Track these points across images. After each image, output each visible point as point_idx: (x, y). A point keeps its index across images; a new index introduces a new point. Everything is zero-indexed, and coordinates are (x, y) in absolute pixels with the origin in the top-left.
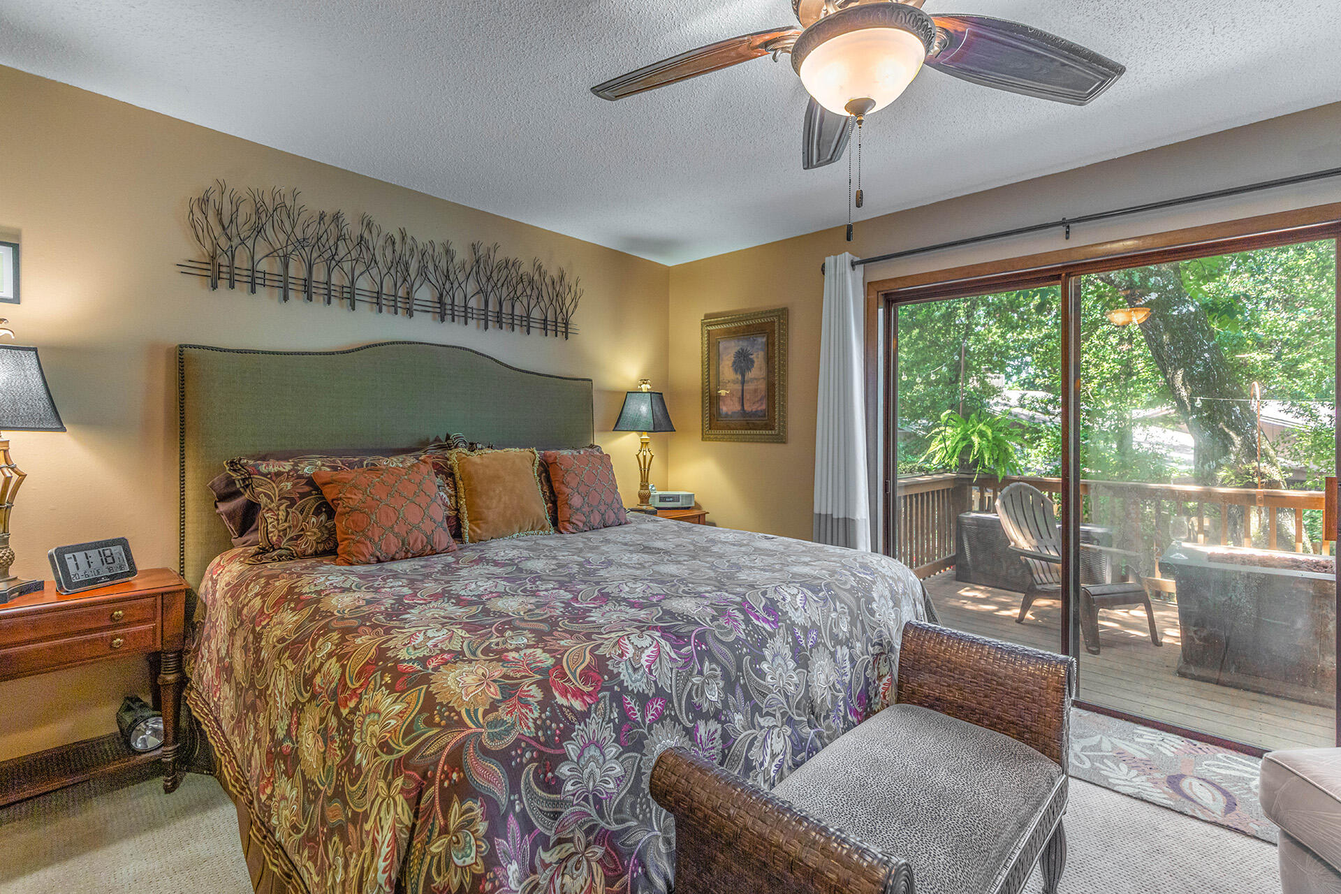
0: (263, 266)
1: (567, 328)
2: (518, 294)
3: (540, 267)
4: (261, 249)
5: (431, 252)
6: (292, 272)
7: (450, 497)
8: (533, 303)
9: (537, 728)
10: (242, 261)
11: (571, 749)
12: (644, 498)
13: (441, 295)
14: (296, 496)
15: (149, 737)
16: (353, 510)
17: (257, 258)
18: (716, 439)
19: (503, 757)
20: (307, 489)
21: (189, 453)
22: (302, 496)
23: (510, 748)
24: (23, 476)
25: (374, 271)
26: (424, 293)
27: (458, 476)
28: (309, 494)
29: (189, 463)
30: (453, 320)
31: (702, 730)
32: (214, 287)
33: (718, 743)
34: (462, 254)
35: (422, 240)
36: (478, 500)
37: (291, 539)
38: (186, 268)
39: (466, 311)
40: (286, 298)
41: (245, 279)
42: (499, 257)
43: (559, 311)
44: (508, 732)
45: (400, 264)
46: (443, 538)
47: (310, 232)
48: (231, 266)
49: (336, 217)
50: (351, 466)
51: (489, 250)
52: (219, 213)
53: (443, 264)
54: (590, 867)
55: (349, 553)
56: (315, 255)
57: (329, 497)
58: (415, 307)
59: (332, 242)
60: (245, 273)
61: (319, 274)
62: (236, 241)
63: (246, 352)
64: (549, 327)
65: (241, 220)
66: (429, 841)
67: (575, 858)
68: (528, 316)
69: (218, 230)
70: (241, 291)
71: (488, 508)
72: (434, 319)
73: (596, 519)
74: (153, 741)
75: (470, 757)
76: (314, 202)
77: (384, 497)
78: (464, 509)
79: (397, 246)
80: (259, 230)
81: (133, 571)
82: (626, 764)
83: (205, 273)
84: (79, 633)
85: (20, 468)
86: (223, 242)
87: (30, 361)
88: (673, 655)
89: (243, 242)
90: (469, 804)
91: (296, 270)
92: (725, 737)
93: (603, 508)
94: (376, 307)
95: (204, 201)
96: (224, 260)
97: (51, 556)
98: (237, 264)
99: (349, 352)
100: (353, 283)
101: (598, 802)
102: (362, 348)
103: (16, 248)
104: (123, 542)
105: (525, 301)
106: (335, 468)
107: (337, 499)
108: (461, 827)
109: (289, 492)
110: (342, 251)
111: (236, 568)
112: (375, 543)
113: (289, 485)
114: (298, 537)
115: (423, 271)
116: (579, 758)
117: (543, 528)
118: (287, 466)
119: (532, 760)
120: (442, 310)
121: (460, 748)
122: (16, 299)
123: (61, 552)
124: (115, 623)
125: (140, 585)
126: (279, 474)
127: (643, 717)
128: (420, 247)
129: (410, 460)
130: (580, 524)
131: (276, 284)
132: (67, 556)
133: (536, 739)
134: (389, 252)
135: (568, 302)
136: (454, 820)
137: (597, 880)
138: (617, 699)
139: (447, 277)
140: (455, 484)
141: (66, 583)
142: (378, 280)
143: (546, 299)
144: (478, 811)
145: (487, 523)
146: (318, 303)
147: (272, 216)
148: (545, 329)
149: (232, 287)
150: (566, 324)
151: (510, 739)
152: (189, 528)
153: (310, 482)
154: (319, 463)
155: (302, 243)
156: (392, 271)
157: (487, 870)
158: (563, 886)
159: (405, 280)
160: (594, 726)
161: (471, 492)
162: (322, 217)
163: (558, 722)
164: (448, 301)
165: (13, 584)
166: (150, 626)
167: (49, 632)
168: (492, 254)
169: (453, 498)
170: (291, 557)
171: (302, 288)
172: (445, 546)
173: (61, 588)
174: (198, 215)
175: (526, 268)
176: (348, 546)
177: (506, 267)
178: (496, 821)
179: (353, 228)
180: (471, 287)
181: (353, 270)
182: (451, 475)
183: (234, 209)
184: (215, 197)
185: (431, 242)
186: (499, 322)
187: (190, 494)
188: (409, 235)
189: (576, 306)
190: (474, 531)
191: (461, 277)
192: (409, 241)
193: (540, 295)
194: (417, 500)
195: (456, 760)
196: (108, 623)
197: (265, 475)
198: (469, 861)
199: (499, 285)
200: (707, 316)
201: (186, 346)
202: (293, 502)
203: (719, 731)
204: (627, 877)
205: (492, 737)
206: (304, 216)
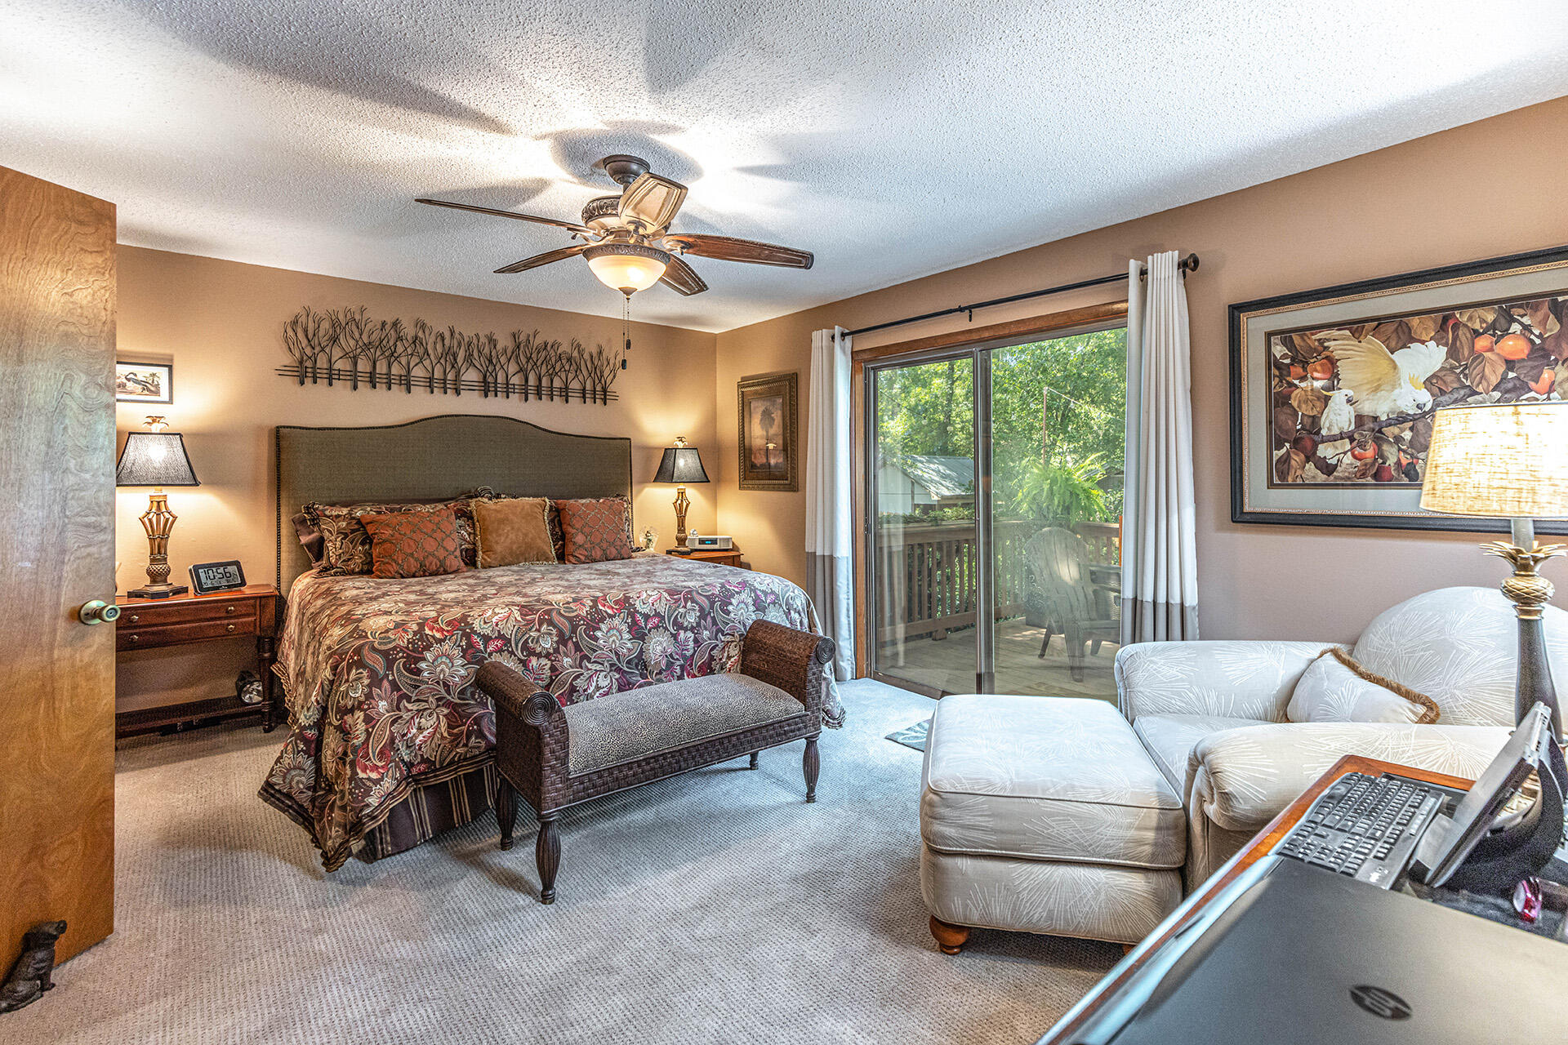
0: (338, 365)
1: (605, 395)
2: (557, 370)
3: (579, 346)
4: (337, 353)
5: (476, 343)
6: (360, 368)
7: (469, 534)
8: (571, 376)
9: (409, 643)
10: (322, 362)
11: (429, 656)
12: (681, 541)
13: (485, 377)
14: (348, 531)
15: (253, 696)
16: (385, 541)
17: (333, 361)
18: (753, 489)
19: (385, 654)
20: (356, 527)
21: (283, 502)
22: (353, 531)
23: (390, 649)
24: (175, 518)
25: (427, 363)
26: (471, 375)
27: (475, 518)
28: (358, 530)
29: (283, 510)
30: (496, 396)
31: (534, 662)
32: (302, 383)
33: (548, 673)
34: (504, 342)
35: (468, 333)
36: (489, 537)
37: (344, 561)
38: (282, 372)
39: (507, 387)
40: (355, 388)
41: (325, 376)
42: (539, 341)
43: (597, 381)
44: (390, 643)
45: (449, 355)
46: (456, 562)
47: (373, 337)
48: (314, 367)
49: (395, 324)
50: (392, 511)
51: (529, 336)
52: (306, 331)
53: (487, 351)
54: (438, 717)
55: (381, 571)
56: (378, 353)
57: (370, 533)
58: (462, 387)
59: (391, 343)
60: (325, 371)
61: (382, 368)
62: (318, 349)
63: (324, 429)
64: (587, 396)
65: (321, 333)
66: (340, 685)
67: (429, 711)
68: (567, 388)
69: (304, 342)
70: (322, 384)
71: (497, 543)
72: (480, 396)
73: (598, 553)
74: (256, 699)
75: (366, 651)
76: (377, 314)
77: (408, 533)
78: (479, 544)
79: (447, 342)
80: (334, 340)
81: (243, 583)
82: (469, 670)
83: (296, 374)
84: (208, 620)
85: (173, 513)
86: (308, 351)
87: (176, 441)
88: (519, 618)
89: (323, 350)
90: (361, 670)
91: (363, 366)
92: (553, 669)
93: (604, 545)
94: (428, 389)
95: (295, 323)
96: (309, 364)
97: (190, 570)
98: (318, 366)
99: (404, 425)
100: (409, 372)
101: (446, 685)
102: (416, 422)
103: (170, 367)
104: (237, 564)
105: (563, 376)
106: (379, 513)
107: (375, 534)
108: (355, 680)
109: (344, 529)
110: (400, 349)
111: (308, 580)
112: (398, 564)
113: (344, 524)
114: (349, 560)
115: (469, 358)
116: (434, 661)
117: (547, 559)
118: (345, 511)
119: (403, 657)
120: (487, 388)
121: (361, 647)
122: (171, 401)
123: (196, 568)
124: (229, 615)
125: (247, 591)
126: (338, 516)
127: (485, 648)
128: (466, 339)
129: (441, 506)
130: (583, 558)
131: (349, 378)
132: (200, 571)
133: (407, 648)
134: (439, 347)
135: (606, 374)
136: (352, 676)
137: (442, 724)
138: (468, 636)
139: (490, 361)
140: (474, 524)
141: (200, 588)
142: (430, 369)
143: (585, 373)
144: (365, 673)
145: (495, 553)
146: (381, 389)
147: (345, 328)
148: (584, 397)
149: (315, 382)
150: (605, 390)
151: (391, 646)
152: (284, 555)
153: (359, 522)
154: (369, 509)
155: (368, 346)
156: (442, 361)
157: (366, 700)
158: (419, 723)
159: (453, 367)
160: (447, 646)
161: (484, 530)
162: (384, 324)
163: (423, 641)
164: (490, 379)
165: (170, 587)
166: (253, 619)
167: (188, 618)
168: (531, 339)
169: (472, 536)
170: (343, 573)
171: (368, 379)
172: (455, 568)
173: (196, 591)
174: (290, 333)
175: (565, 347)
176: (380, 565)
177: (545, 348)
178: (376, 681)
179: (409, 331)
180: (512, 368)
181: (409, 363)
182: (471, 518)
183: (317, 326)
184: (303, 319)
185: (477, 335)
186: (539, 396)
187: (284, 532)
188: (457, 332)
189: (614, 377)
190: (485, 560)
191: (503, 360)
192: (457, 335)
193: (579, 368)
194: (435, 535)
195: (358, 651)
196: (224, 615)
197: (329, 517)
198: (357, 695)
199: (539, 363)
200: (743, 379)
201: (281, 427)
202: (346, 535)
203: (549, 666)
204: (465, 728)
205: (380, 644)
206: (369, 326)
